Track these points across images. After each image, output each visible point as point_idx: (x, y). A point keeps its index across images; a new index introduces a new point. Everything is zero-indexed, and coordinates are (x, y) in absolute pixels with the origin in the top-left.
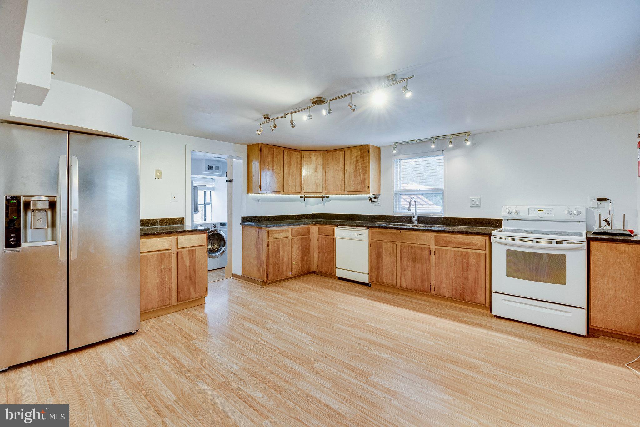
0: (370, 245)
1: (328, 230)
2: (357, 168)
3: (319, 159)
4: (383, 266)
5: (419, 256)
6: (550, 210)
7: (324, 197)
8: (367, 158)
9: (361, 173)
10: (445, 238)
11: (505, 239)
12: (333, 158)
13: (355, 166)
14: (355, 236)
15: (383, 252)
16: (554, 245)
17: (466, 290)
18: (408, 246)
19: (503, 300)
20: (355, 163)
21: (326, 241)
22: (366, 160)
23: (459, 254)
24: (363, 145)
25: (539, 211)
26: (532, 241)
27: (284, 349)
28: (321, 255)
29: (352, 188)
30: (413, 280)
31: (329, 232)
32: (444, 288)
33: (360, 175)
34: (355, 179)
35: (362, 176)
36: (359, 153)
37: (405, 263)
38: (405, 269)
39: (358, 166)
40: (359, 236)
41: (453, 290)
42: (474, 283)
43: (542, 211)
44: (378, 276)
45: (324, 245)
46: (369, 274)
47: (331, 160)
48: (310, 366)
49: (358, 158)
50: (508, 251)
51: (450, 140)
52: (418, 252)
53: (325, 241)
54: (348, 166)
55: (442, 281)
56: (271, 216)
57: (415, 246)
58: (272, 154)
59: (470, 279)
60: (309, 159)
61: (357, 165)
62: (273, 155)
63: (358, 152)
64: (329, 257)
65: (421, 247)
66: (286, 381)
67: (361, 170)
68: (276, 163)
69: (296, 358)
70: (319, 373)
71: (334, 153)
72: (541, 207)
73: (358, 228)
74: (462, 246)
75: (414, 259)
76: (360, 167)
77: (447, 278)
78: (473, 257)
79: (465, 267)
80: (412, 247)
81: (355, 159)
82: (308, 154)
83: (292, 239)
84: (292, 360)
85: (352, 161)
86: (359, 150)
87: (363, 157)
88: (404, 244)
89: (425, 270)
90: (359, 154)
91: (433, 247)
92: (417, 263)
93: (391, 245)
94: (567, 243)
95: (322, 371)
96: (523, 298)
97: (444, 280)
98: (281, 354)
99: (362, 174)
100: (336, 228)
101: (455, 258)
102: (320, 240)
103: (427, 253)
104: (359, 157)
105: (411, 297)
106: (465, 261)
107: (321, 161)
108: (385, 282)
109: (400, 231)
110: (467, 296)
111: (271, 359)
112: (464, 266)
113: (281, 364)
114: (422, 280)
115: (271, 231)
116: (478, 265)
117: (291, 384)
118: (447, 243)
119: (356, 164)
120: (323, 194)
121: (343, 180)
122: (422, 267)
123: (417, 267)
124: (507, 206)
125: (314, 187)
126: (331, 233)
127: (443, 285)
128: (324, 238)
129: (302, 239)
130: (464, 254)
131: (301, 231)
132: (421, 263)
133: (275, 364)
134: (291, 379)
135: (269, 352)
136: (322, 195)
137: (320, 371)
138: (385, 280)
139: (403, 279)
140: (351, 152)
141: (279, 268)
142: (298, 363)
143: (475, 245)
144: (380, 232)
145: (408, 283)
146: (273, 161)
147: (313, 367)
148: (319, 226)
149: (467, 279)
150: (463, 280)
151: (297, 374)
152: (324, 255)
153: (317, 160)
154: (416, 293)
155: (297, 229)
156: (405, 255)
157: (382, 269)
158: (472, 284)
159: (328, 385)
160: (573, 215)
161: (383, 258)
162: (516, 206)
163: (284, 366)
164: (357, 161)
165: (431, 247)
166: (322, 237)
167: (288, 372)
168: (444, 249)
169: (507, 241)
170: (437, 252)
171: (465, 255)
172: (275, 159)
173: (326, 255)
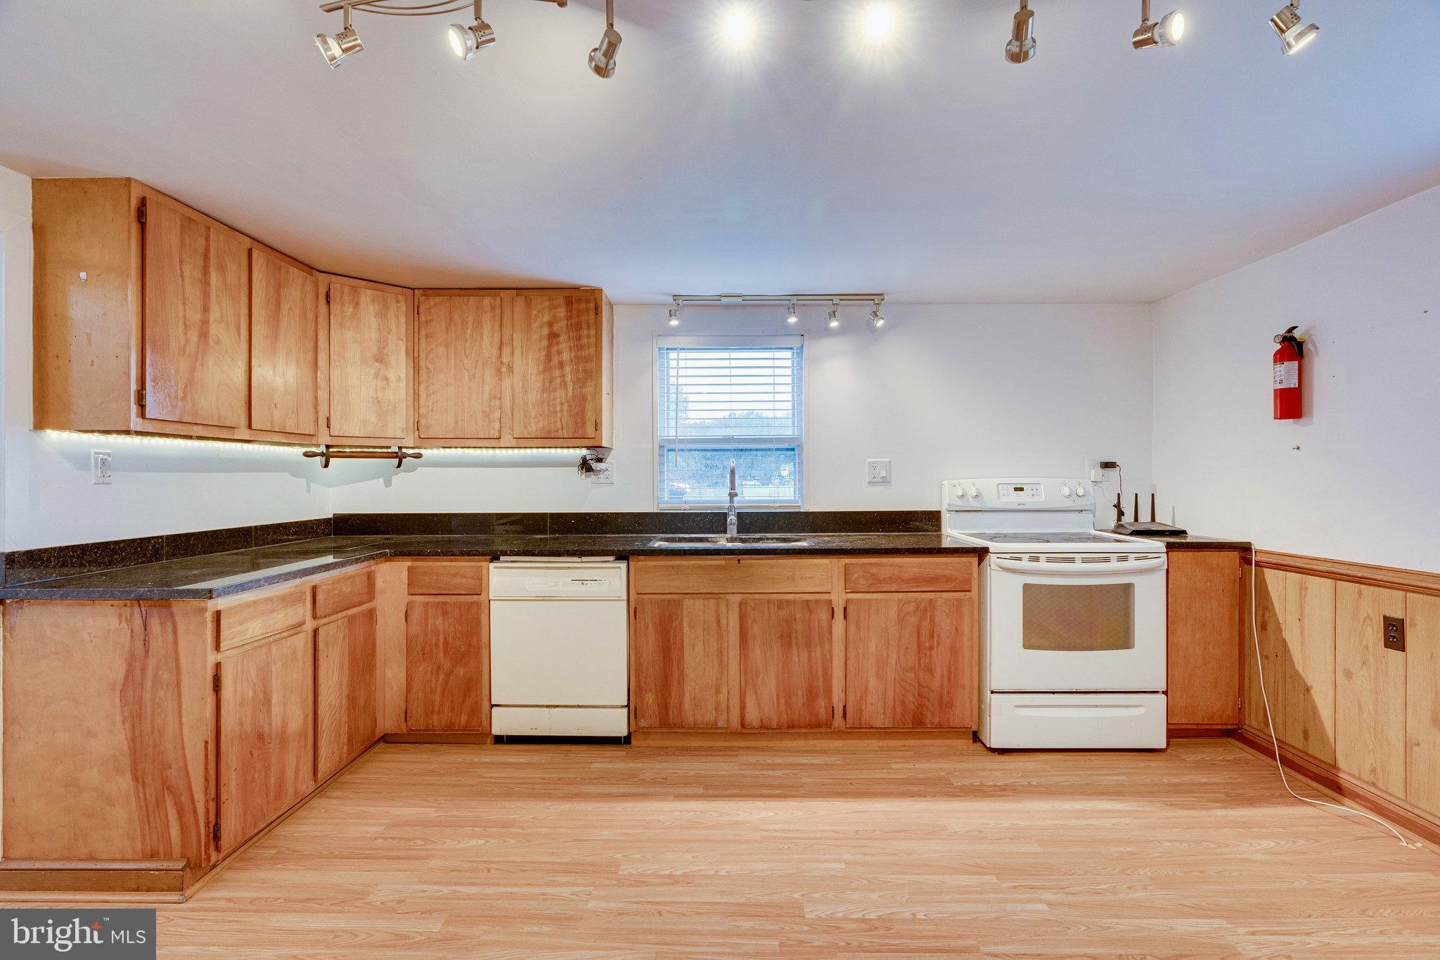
0: (634, 613)
1: (455, 575)
2: (555, 361)
3: (392, 313)
4: (681, 673)
5: (799, 627)
6: (1034, 487)
7: (405, 456)
8: (592, 332)
9: (568, 378)
10: (874, 570)
11: (1019, 559)
12: (450, 320)
13: (544, 353)
14: (578, 589)
15: (681, 629)
16: (1114, 565)
17: (928, 700)
18: (769, 601)
19: (1016, 706)
20: (545, 343)
21: (445, 614)
22: (589, 336)
23: (912, 607)
24: (577, 288)
25: (1016, 489)
26: (1072, 560)
28: (421, 669)
29: (533, 428)
30: (782, 701)
31: (459, 580)
32: (872, 704)
33: (564, 384)
34: (545, 395)
35: (573, 390)
36: (561, 312)
37: (757, 654)
38: (757, 671)
39: (559, 353)
40: (591, 589)
41: (894, 707)
42: (946, 679)
43: (1022, 489)
44: (664, 706)
45: (437, 633)
46: (628, 706)
47: (444, 325)
49: (556, 328)
50: (1026, 587)
51: (833, 309)
52: (798, 616)
53: (440, 619)
54: (517, 352)
55: (867, 687)
56: (168, 537)
57: (788, 601)
58: (201, 250)
59: (938, 671)
60: (349, 310)
61: (554, 349)
62: (206, 257)
63: (555, 308)
64: (460, 671)
65: (808, 601)
67: (568, 369)
68: (218, 296)
71: (457, 300)
72: (1019, 482)
73: (584, 559)
74: (918, 586)
75: (787, 638)
76: (566, 356)
77: (878, 675)
78: (945, 612)
79: (925, 641)
80: (780, 604)
81: (545, 331)
82: (346, 289)
83: (315, 632)
85: (535, 336)
86: (560, 300)
87: (578, 326)
88: (752, 596)
89: (820, 665)
90: (563, 314)
91: (839, 598)
92: (794, 648)
93: (712, 603)
94: (1137, 559)
96: (1053, 693)
97: (873, 682)
99: (574, 383)
100: (492, 565)
101: (901, 621)
102: (416, 615)
103: (824, 615)
104: (564, 323)
105: (770, 749)
106: (926, 624)
107: (398, 322)
108: (691, 720)
109: (739, 560)
110: (929, 714)
112: (923, 639)
114: (811, 694)
115: (234, 610)
116: (957, 630)
118: (880, 581)
119: (549, 346)
120: (404, 443)
121: (495, 398)
122: (810, 657)
123: (795, 659)
124: (954, 481)
125: (373, 418)
126: (469, 583)
127: (869, 699)
128: (439, 603)
129: (351, 620)
130: (922, 606)
131: (346, 589)
132: (808, 646)
136: (400, 448)
138: (690, 713)
139: (750, 701)
140: (528, 303)
141: (267, 775)
143: (949, 579)
144: (673, 567)
145: (766, 711)
146: (206, 283)
148: (409, 564)
149: (930, 670)
150: (921, 674)
152: (438, 668)
153: (382, 315)
154: (791, 733)
155: (334, 583)
156: (756, 630)
157: (681, 684)
158: (942, 681)
160: (1074, 497)
161: (682, 649)
162: (972, 480)
164: (553, 336)
165: (833, 597)
166: (426, 604)
168: (870, 600)
169: (1025, 564)
170: (851, 609)
171: (926, 609)
172: (214, 278)
173: (447, 665)
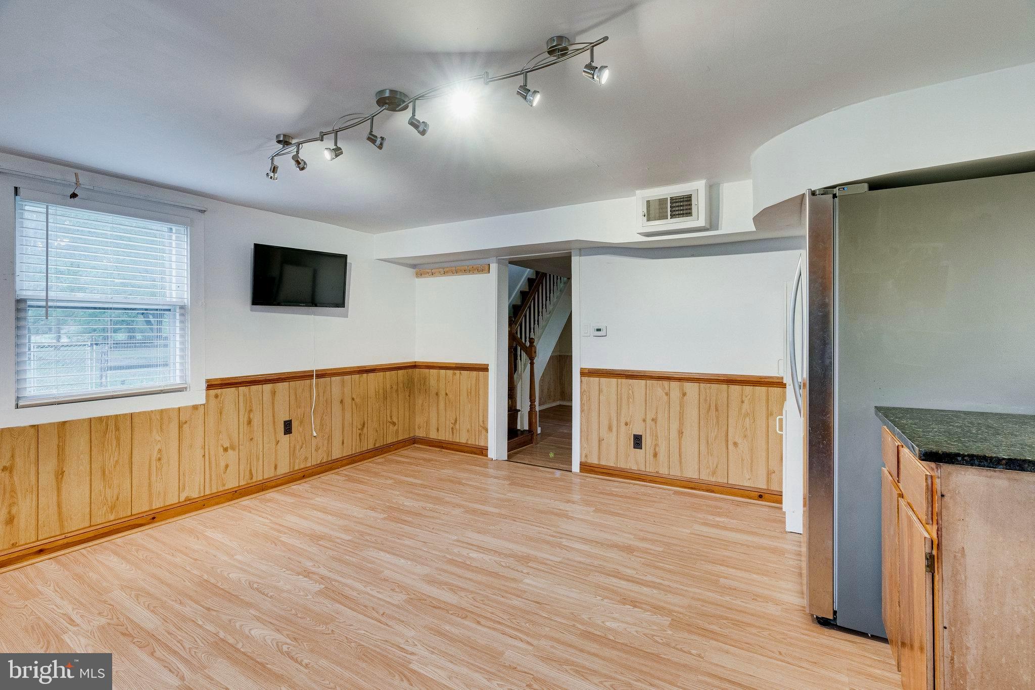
27: (466, 622)
48: (413, 596)
66: (445, 571)
69: (439, 608)
70: (399, 586)
84: (445, 602)
95: (393, 590)
98: (469, 611)
111: (482, 601)
113: (463, 594)
117: (437, 569)
133: (472, 592)
134: (440, 575)
135: (492, 613)
137: (397, 590)
142: (434, 598)
147: (408, 594)
151: (431, 581)
159: (387, 573)
163: (456, 591)
167: (446, 584)
